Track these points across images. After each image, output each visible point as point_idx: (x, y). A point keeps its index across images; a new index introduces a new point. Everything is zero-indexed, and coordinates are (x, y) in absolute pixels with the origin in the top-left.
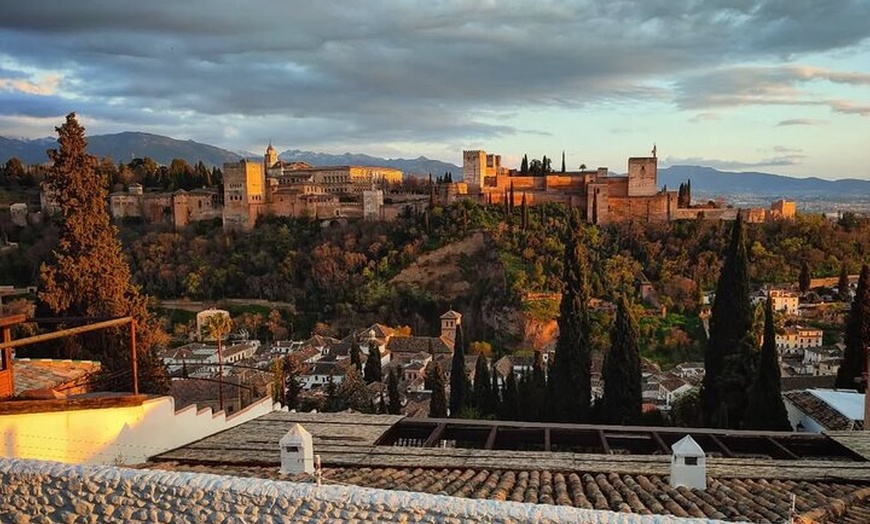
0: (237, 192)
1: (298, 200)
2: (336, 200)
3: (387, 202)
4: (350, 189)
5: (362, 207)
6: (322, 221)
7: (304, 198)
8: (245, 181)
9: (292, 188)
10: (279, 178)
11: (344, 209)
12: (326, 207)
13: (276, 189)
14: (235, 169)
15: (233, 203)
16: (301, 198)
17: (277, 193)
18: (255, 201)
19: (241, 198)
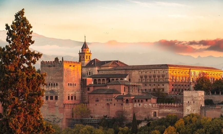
0: (52, 91)
1: (114, 101)
2: (154, 100)
3: (208, 103)
4: (168, 89)
5: (182, 108)
6: (140, 122)
7: (121, 98)
8: (62, 81)
9: (108, 87)
10: (94, 77)
11: (162, 111)
12: (143, 108)
13: (92, 89)
14: (52, 68)
15: (49, 103)
16: (117, 99)
17: (92, 93)
18: (70, 101)
19: (56, 98)
